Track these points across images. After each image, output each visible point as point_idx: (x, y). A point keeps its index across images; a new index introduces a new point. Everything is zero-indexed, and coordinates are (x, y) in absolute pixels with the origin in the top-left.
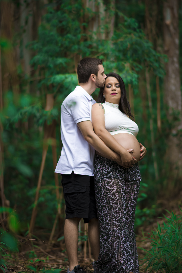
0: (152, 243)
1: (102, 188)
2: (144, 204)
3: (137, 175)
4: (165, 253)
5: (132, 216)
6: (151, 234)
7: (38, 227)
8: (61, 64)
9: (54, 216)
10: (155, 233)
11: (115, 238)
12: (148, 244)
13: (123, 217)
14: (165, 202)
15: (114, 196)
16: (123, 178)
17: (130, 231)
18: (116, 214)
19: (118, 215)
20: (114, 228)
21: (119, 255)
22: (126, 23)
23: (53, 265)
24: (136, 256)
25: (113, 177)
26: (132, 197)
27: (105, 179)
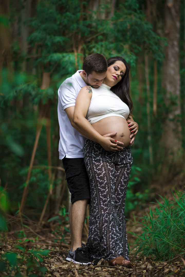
0: (143, 228)
1: (91, 171)
2: (136, 188)
3: (128, 158)
4: (155, 238)
5: (122, 199)
6: (143, 218)
7: (28, 207)
8: (59, 42)
9: (45, 196)
10: (147, 218)
11: (103, 222)
12: (139, 229)
13: (112, 201)
14: (159, 187)
15: (103, 179)
16: (112, 161)
17: (120, 214)
18: (104, 198)
19: (106, 199)
20: (102, 212)
21: (108, 239)
22: (126, 4)
23: (42, 246)
24: (125, 240)
25: (101, 160)
26: (122, 181)
27: (94, 162)
